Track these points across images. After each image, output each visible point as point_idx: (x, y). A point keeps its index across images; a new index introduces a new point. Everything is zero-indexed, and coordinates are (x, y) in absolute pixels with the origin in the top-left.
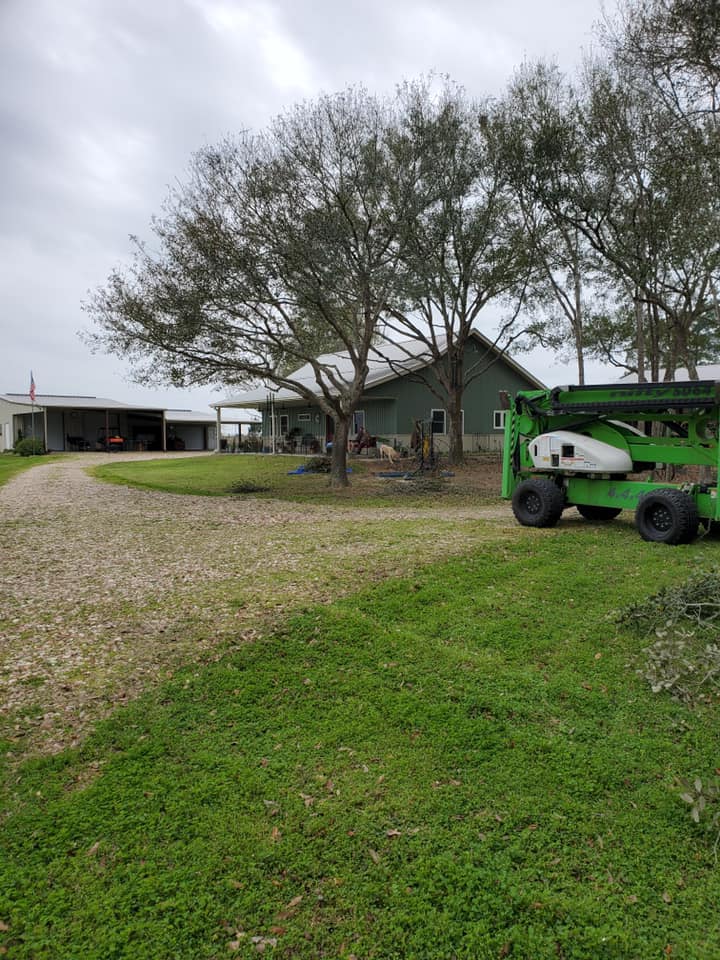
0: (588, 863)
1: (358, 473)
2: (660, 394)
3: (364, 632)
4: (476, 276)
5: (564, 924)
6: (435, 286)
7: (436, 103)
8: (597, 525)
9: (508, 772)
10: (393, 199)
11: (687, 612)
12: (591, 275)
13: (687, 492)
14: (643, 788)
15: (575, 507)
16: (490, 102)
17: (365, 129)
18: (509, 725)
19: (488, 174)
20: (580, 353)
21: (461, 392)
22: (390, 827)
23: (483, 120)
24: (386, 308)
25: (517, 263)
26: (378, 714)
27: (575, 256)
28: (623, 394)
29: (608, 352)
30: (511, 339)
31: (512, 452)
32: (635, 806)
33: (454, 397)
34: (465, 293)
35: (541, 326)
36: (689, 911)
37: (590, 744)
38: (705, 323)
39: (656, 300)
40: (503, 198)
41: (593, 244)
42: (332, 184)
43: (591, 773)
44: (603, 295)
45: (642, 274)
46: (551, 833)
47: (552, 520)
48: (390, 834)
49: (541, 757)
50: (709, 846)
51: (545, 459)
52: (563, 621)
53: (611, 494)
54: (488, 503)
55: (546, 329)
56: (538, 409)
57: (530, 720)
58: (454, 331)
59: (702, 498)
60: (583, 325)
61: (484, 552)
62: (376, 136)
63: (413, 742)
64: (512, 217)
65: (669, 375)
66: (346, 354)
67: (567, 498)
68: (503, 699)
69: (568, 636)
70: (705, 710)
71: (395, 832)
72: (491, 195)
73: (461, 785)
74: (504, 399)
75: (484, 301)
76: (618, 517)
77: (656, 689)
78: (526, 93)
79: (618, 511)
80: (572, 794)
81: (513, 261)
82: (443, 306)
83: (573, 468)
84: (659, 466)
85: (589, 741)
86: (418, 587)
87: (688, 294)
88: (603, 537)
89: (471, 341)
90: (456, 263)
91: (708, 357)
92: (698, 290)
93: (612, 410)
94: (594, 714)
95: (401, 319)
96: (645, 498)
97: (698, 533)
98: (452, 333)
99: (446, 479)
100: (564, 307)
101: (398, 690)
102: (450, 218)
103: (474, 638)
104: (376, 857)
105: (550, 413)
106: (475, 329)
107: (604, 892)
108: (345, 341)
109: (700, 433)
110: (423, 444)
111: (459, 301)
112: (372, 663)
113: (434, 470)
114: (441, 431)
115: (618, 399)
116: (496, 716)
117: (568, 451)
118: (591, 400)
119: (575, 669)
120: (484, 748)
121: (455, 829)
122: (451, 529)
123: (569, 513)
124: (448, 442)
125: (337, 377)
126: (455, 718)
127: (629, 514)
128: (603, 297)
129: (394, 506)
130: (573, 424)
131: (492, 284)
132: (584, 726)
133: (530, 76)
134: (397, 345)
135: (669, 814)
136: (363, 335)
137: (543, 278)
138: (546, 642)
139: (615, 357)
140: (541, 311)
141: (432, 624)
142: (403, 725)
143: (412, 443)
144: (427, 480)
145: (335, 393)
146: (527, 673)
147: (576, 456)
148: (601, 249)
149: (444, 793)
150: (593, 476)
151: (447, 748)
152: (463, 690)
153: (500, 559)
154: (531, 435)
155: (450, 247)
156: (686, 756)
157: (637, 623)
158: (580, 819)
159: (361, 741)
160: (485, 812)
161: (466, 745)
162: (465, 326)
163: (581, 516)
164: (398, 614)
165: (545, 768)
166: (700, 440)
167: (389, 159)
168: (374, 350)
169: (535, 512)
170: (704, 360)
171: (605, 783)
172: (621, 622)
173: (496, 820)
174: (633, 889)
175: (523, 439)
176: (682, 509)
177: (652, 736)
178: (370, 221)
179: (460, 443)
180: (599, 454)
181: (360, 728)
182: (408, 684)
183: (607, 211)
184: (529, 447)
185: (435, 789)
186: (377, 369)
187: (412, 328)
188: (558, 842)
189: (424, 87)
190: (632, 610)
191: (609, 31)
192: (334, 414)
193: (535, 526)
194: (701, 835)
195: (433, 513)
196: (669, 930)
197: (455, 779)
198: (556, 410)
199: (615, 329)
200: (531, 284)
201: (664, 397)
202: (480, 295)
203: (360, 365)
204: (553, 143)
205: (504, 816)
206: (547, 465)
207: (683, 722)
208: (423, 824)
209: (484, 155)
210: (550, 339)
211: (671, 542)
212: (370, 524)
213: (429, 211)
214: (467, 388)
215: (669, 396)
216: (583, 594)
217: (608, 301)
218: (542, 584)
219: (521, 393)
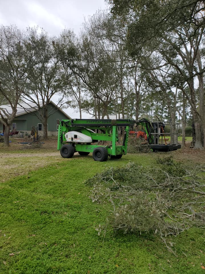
0: (70, 252)
1: (13, 142)
2: (99, 122)
3: (9, 193)
4: (51, 86)
5: (61, 271)
6: (39, 88)
7: (39, 35)
8: (83, 157)
9: (50, 230)
10: (26, 61)
11: (103, 180)
12: (83, 89)
13: (105, 148)
14: (88, 229)
15: (78, 152)
16: (55, 38)
17: (17, 39)
18: (52, 216)
19: (55, 58)
20: (80, 110)
21: (47, 119)
22: (11, 253)
23: (53, 42)
24: (24, 92)
25: (63, 84)
26: (11, 217)
27: (79, 84)
28: (90, 122)
29: (88, 110)
30: (62, 105)
31: (60, 137)
32: (85, 234)
33: (45, 120)
34: (48, 90)
35: (70, 102)
36: (95, 260)
37: (75, 218)
38: (112, 104)
39: (99, 98)
40: (59, 65)
41: (83, 81)
42: (5, 53)
43: (74, 227)
44: (87, 95)
45: (96, 90)
46: (61, 245)
47: (71, 156)
48: (10, 255)
49: (60, 224)
50: (102, 241)
51: (69, 139)
52: (71, 184)
53: (87, 148)
54: (54, 151)
55: (71, 103)
56: (67, 125)
57: (59, 214)
58: (45, 101)
59: (109, 149)
60: (81, 103)
61: (51, 166)
62: (20, 42)
63: (22, 225)
64: (62, 71)
65: (103, 117)
66: (10, 105)
67: (75, 150)
68: (51, 208)
69: (72, 188)
70: (105, 205)
71: (13, 254)
72: (56, 64)
73: (36, 236)
74: (58, 122)
75: (54, 93)
76: (89, 155)
77: (93, 201)
78: (65, 37)
79: (89, 153)
80: (68, 233)
81: (62, 83)
82: (42, 94)
83: (77, 141)
84: (99, 141)
85: (74, 218)
86: (29, 178)
87: (108, 97)
88: (85, 160)
89: (50, 104)
90: (45, 81)
91: (113, 113)
92: (110, 96)
93: (87, 126)
94: (76, 210)
95: (28, 96)
96: (95, 149)
97: (108, 158)
98: (44, 101)
99: (42, 144)
100: (76, 97)
101: (19, 209)
102: (43, 69)
103: (45, 192)
104: (5, 263)
105: (71, 126)
106: (51, 101)
107: (74, 259)
108: (9, 101)
109: (109, 133)
110: (35, 133)
111: (46, 93)
112: (11, 202)
113: (38, 142)
114: (41, 130)
115: (88, 123)
116: (49, 214)
117: (76, 137)
118: (82, 123)
119: (73, 198)
120: (44, 224)
121: (32, 250)
122: (41, 159)
123: (76, 154)
124: (43, 133)
125: (6, 112)
126: (36, 216)
127: (91, 154)
128: (86, 96)
129: (24, 153)
130: (77, 129)
131: (56, 88)
132: (74, 213)
133: (67, 33)
134: (27, 104)
135: (93, 235)
136: (15, 100)
137: (70, 89)
138: (65, 191)
139: (90, 112)
140: (70, 97)
141: (32, 188)
142: (19, 220)
143: (31, 133)
144: (35, 145)
145: (5, 117)
146: (59, 200)
147: (78, 138)
148: (86, 82)
149: (30, 239)
150: (82, 144)
151: (33, 225)
152: (39, 207)
153: (55, 168)
154: (66, 132)
155: (43, 77)
156: (99, 218)
157: (90, 183)
158: (70, 240)
159: (4, 227)
160: (42, 243)
161: (38, 223)
162: (48, 100)
163: (79, 154)
164: (21, 186)
165: (61, 227)
166: (108, 135)
167: (24, 49)
168: (19, 105)
169: (67, 154)
170: (112, 114)
171: (77, 229)
172: (86, 183)
173: (45, 245)
174: (81, 257)
175: (63, 133)
176: (104, 152)
177: (91, 214)
178: (18, 66)
179: (47, 134)
180: (84, 138)
181: (4, 223)
182: (23, 207)
183: (87, 72)
184: (65, 135)
185: (27, 238)
186: (20, 110)
187: (32, 99)
188: (63, 248)
189: (35, 30)
190: (89, 180)
191: (86, 26)
192: (5, 124)
193: (66, 158)
194: (100, 239)
195: (37, 155)
196: (89, 266)
197: (34, 234)
198: (72, 125)
199: (89, 104)
200: (67, 90)
201: (100, 123)
202: (52, 92)
203: (14, 109)
204: (73, 52)
205: (47, 243)
206: (70, 140)
207: (99, 209)
208: (22, 250)
209: (53, 52)
210: (73, 106)
211: (101, 161)
212: (15, 158)
213: (37, 66)
214: (49, 118)
215: (101, 123)
216: (77, 176)
217: (88, 97)
218: (66, 174)
219: (63, 120)
